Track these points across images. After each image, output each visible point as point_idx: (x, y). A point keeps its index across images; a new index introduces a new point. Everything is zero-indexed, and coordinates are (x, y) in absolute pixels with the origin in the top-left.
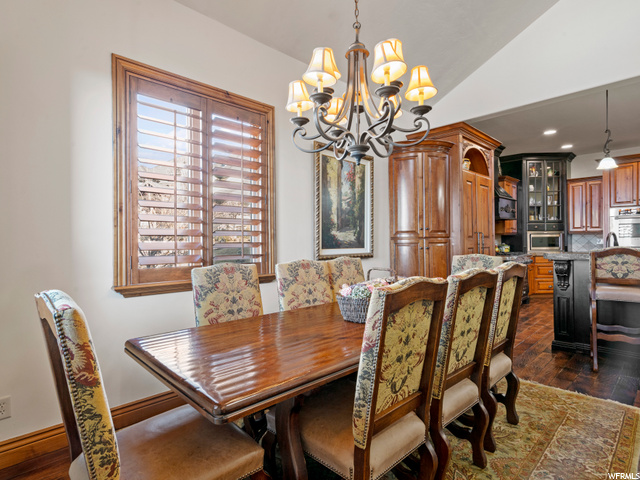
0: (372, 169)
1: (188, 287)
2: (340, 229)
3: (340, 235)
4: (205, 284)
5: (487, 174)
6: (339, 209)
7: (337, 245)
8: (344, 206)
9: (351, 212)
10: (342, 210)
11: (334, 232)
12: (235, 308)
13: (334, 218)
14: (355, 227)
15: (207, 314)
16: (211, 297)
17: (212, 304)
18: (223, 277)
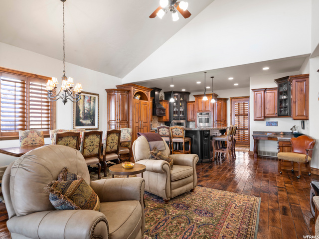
0: (98, 98)
1: (18, 138)
2: (84, 119)
3: (84, 122)
4: (23, 135)
5: (147, 100)
6: (84, 112)
7: (83, 125)
8: (86, 111)
9: (89, 113)
10: (85, 113)
11: (81, 120)
12: (34, 143)
13: (81, 115)
14: (91, 119)
15: (24, 144)
16: (25, 139)
17: (25, 141)
18: (30, 134)
